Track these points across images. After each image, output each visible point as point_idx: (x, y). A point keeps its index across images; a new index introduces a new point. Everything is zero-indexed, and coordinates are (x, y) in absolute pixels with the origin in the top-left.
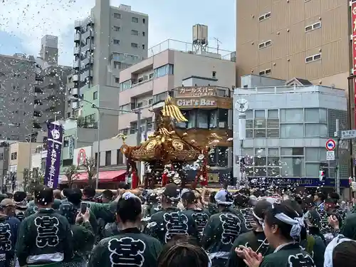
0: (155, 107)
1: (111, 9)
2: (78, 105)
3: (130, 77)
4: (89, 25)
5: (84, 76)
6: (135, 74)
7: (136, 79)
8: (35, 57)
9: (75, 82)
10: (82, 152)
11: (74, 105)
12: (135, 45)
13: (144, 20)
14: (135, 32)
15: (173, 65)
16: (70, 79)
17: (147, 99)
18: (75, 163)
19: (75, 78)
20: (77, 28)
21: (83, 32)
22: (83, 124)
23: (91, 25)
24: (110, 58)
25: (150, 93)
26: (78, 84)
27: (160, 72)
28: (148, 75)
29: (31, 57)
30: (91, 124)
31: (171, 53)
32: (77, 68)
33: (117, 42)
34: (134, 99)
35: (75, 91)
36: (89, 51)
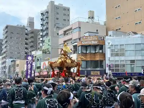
0: (73, 45)
1: (55, 6)
2: (42, 45)
3: (63, 33)
4: (46, 12)
5: (45, 33)
6: (65, 32)
7: (65, 33)
8: (25, 26)
9: (41, 35)
10: (44, 63)
11: (41, 45)
12: (65, 20)
13: (68, 10)
14: (65, 15)
15: (80, 28)
16: (39, 34)
17: (70, 42)
18: (42, 68)
19: (41, 34)
20: (42, 14)
21: (44, 15)
22: (44, 52)
23: (47, 12)
24: (55, 25)
25: (71, 39)
26: (42, 36)
27: (75, 30)
28: (70, 32)
29: (24, 26)
30: (48, 52)
31: (79, 23)
32: (42, 30)
33: (57, 19)
34: (65, 41)
35: (41, 39)
36: (46, 23)
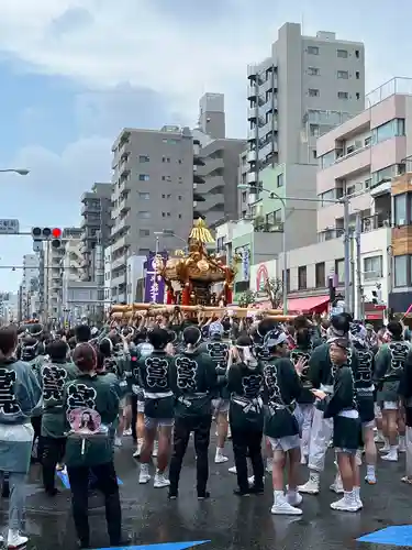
0: (375, 191)
1: (304, 40)
2: (257, 198)
3: (333, 145)
4: (270, 70)
5: (267, 149)
6: (342, 141)
7: (342, 147)
8: (191, 129)
9: (252, 162)
11: (251, 198)
12: (343, 95)
13: (357, 52)
14: (344, 74)
15: (403, 120)
16: (244, 158)
17: (363, 180)
18: (253, 286)
19: (251, 156)
20: (252, 78)
21: (260, 82)
22: (262, 226)
23: (273, 70)
24: (305, 120)
25: (366, 170)
26: (256, 166)
27: (382, 133)
28: (362, 139)
29: (187, 129)
30: (275, 225)
31: (400, 99)
32: (252, 141)
33: (314, 92)
34: (341, 181)
35: (251, 177)
36: (270, 111)
